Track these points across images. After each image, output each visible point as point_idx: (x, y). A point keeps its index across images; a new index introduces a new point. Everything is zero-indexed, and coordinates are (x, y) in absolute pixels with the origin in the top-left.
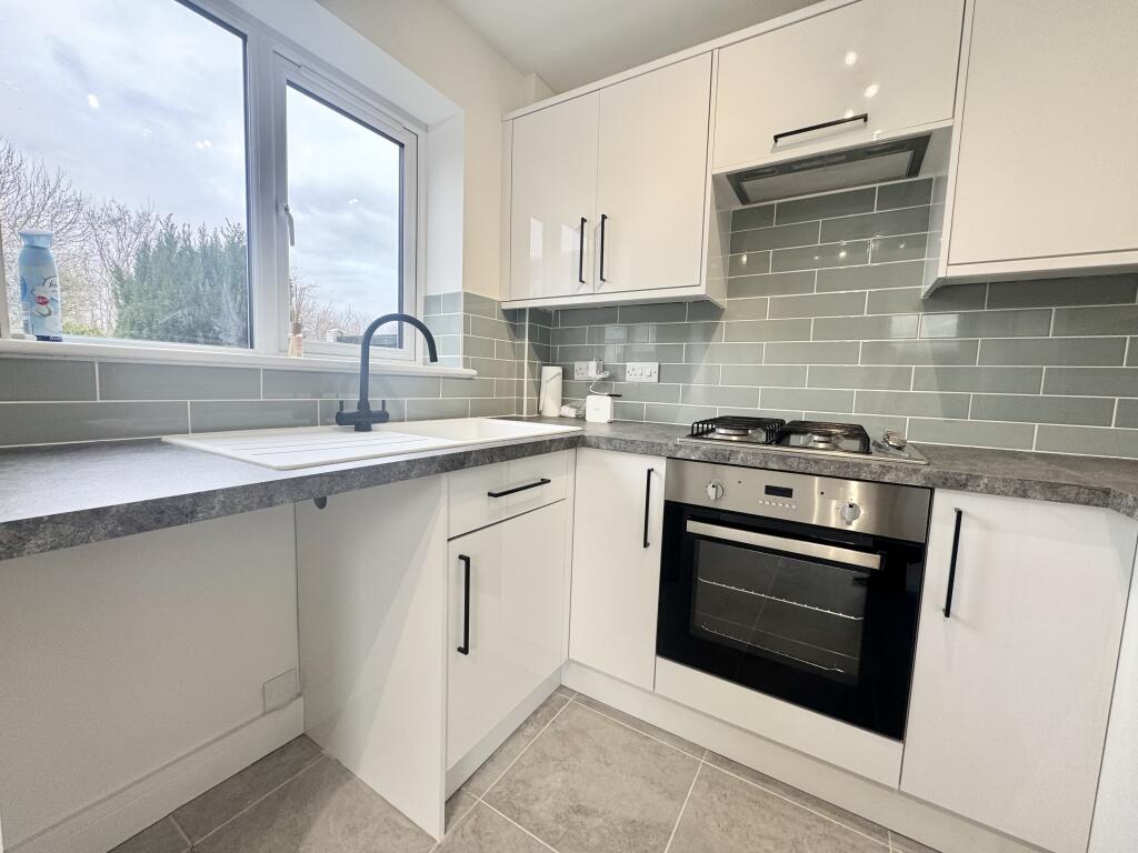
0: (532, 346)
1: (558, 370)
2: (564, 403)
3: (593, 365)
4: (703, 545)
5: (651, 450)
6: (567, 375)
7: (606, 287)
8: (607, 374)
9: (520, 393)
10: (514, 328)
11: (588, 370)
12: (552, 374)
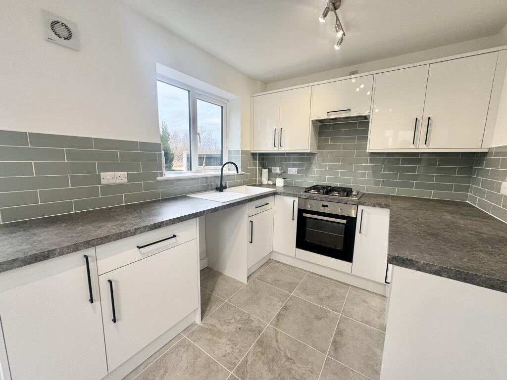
0: (259, 163)
1: (267, 170)
2: (269, 180)
3: (278, 168)
4: (308, 219)
5: (294, 196)
6: (270, 171)
7: (282, 148)
8: (282, 171)
9: (256, 177)
10: (254, 157)
11: (277, 170)
12: (265, 171)
